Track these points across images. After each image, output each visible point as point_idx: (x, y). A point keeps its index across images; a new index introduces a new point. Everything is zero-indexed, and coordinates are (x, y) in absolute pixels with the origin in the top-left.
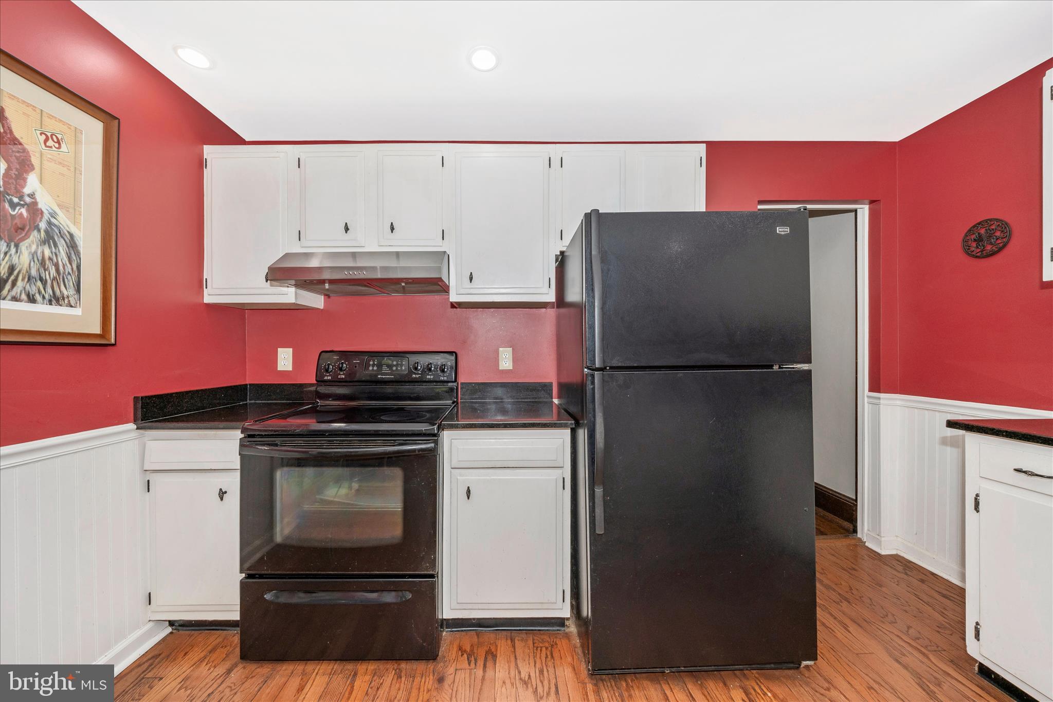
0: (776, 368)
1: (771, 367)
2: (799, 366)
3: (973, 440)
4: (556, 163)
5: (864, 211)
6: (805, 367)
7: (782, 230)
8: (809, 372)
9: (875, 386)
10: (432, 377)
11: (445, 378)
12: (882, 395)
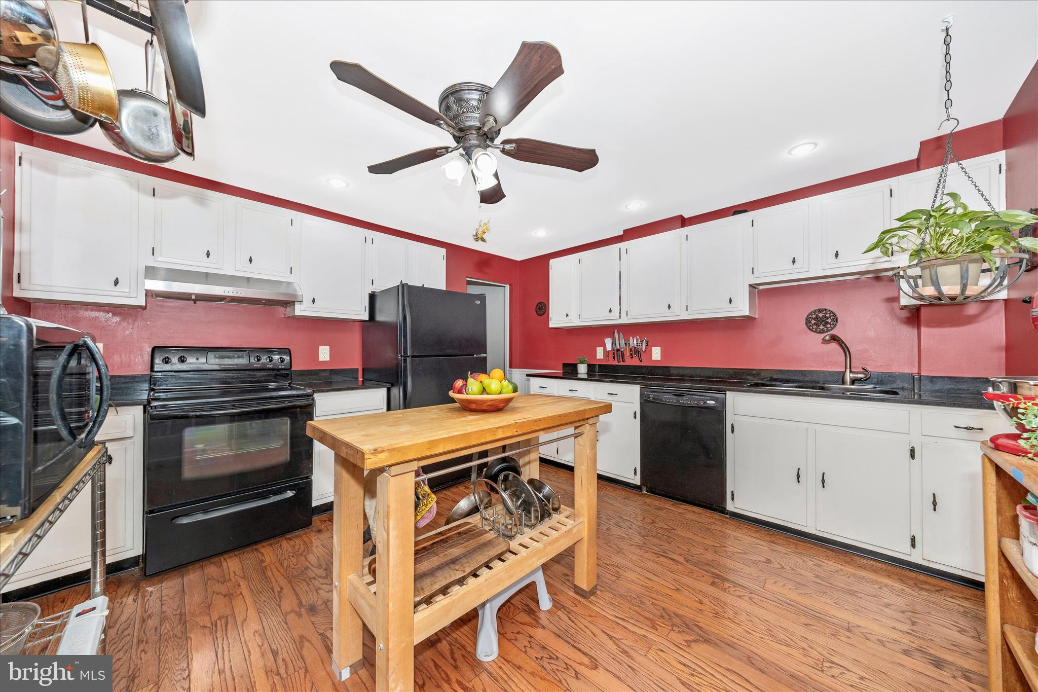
0: (475, 356)
1: (473, 355)
2: (482, 355)
3: (532, 379)
4: (369, 241)
5: (508, 287)
6: (485, 355)
7: (478, 302)
8: (486, 357)
9: (511, 367)
10: (271, 366)
11: (283, 367)
12: (513, 369)
